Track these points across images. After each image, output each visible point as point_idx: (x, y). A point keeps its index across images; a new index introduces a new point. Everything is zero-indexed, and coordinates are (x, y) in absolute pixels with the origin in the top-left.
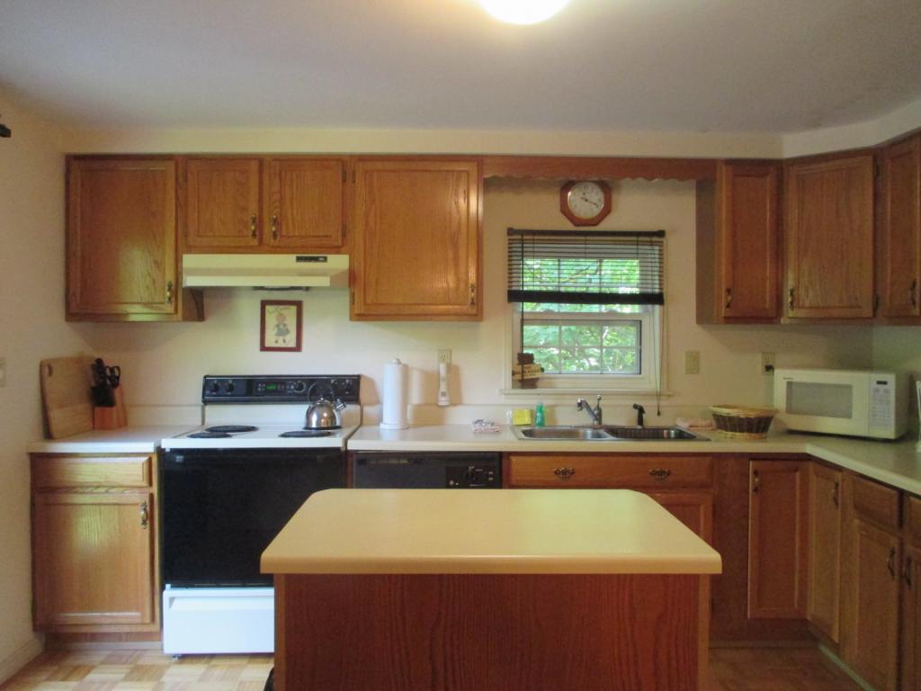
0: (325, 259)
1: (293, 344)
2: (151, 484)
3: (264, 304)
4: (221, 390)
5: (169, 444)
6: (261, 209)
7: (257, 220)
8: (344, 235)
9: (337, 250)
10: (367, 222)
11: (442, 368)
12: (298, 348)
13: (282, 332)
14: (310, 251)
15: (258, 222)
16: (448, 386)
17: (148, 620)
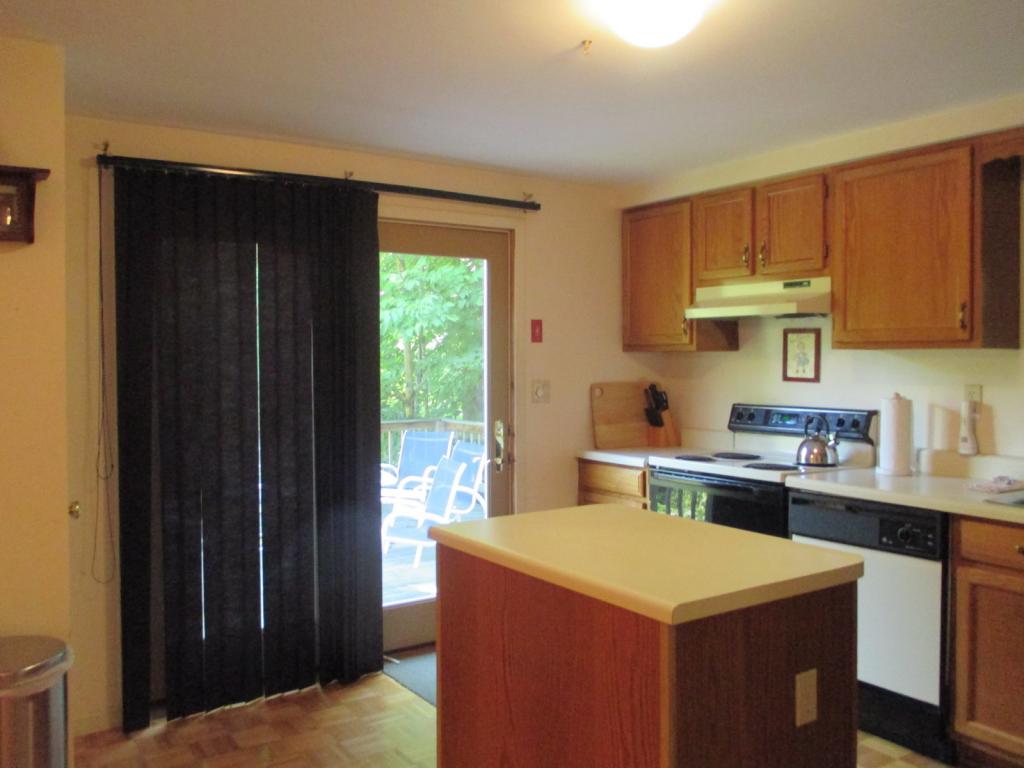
0: (809, 283)
1: (812, 375)
2: (644, 495)
3: (786, 333)
4: (745, 418)
6: (753, 237)
7: (750, 250)
8: (826, 257)
9: (819, 273)
10: (847, 240)
12: (817, 379)
13: (802, 361)
14: (793, 277)
16: (973, 429)
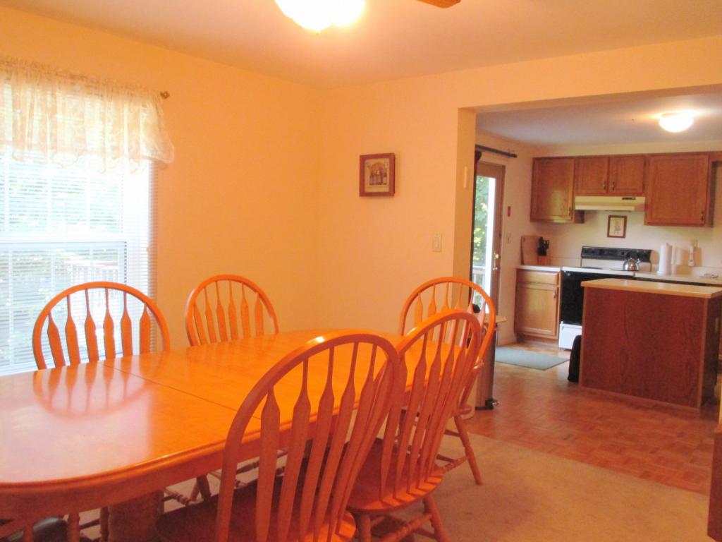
0: (635, 198)
1: (622, 235)
2: (558, 284)
3: (610, 217)
4: (589, 253)
5: (565, 269)
6: (608, 178)
8: (643, 188)
9: (640, 195)
10: (654, 183)
11: (691, 249)
12: (624, 237)
13: (617, 229)
14: (627, 195)
15: (607, 183)
16: (694, 257)
17: (554, 334)
